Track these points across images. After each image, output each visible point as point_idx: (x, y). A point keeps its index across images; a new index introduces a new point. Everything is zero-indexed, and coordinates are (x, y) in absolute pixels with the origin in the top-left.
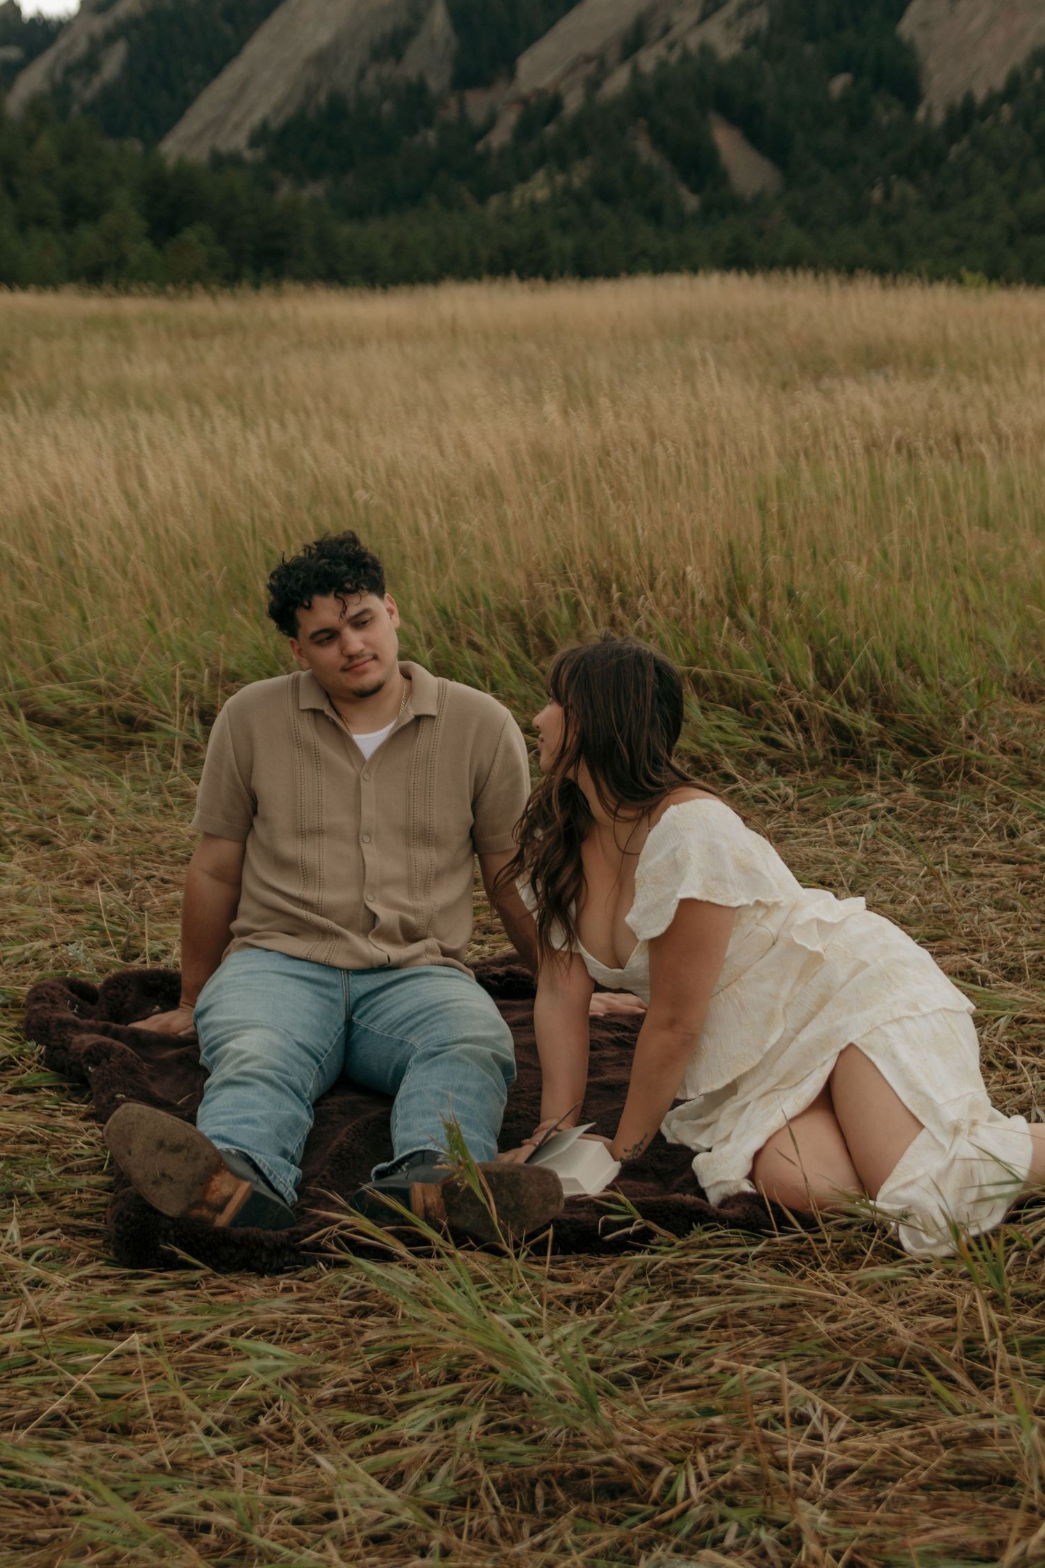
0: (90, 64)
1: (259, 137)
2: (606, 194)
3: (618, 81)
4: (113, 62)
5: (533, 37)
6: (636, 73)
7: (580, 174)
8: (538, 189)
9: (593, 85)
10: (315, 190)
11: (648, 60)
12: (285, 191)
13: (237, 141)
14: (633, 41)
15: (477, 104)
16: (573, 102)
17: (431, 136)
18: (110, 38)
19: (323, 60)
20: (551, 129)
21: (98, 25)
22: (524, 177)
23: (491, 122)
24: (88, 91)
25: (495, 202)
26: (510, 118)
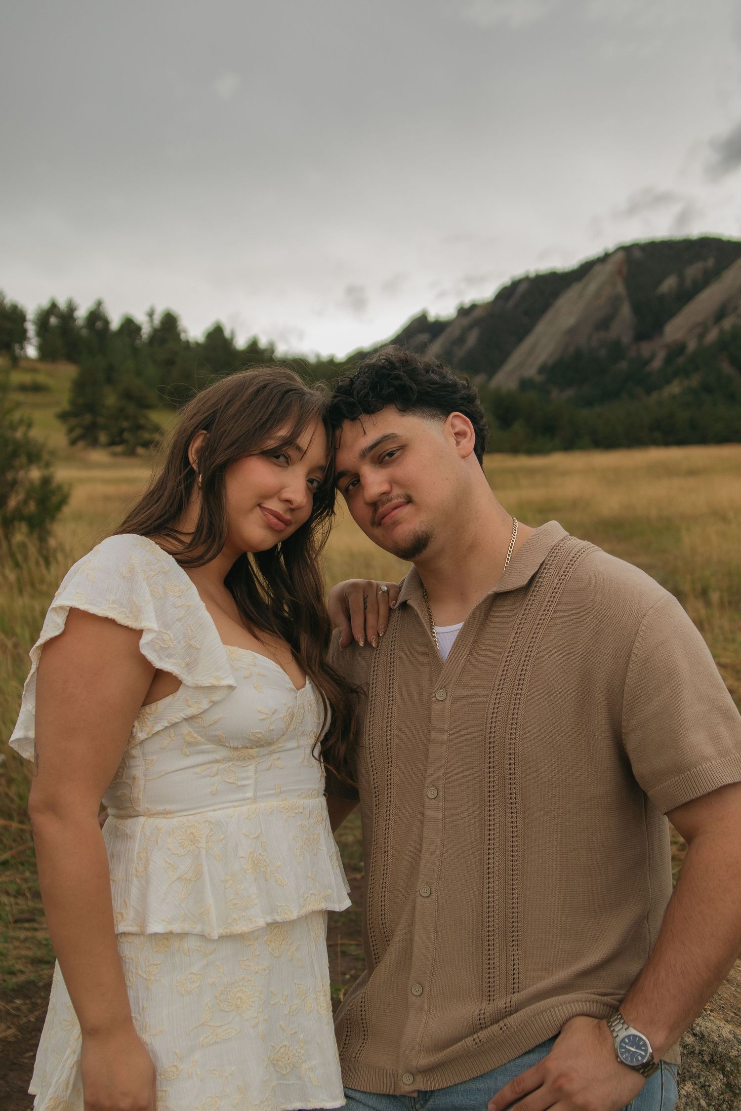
0: (461, 340)
1: (542, 369)
2: (707, 388)
3: (712, 336)
4: (472, 339)
5: (672, 315)
6: (722, 332)
7: (695, 380)
8: (675, 388)
9: (701, 336)
10: (569, 393)
11: (727, 324)
12: (555, 394)
13: (531, 372)
14: (720, 315)
15: (646, 349)
16: (692, 346)
17: (623, 365)
18: (471, 327)
19: (572, 332)
20: (681, 360)
21: (465, 321)
22: (668, 382)
23: (653, 356)
24: (460, 353)
25: (655, 396)
26: (661, 355)
